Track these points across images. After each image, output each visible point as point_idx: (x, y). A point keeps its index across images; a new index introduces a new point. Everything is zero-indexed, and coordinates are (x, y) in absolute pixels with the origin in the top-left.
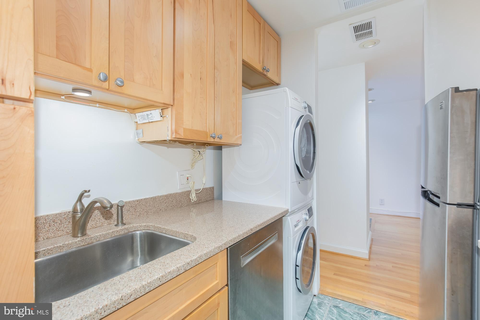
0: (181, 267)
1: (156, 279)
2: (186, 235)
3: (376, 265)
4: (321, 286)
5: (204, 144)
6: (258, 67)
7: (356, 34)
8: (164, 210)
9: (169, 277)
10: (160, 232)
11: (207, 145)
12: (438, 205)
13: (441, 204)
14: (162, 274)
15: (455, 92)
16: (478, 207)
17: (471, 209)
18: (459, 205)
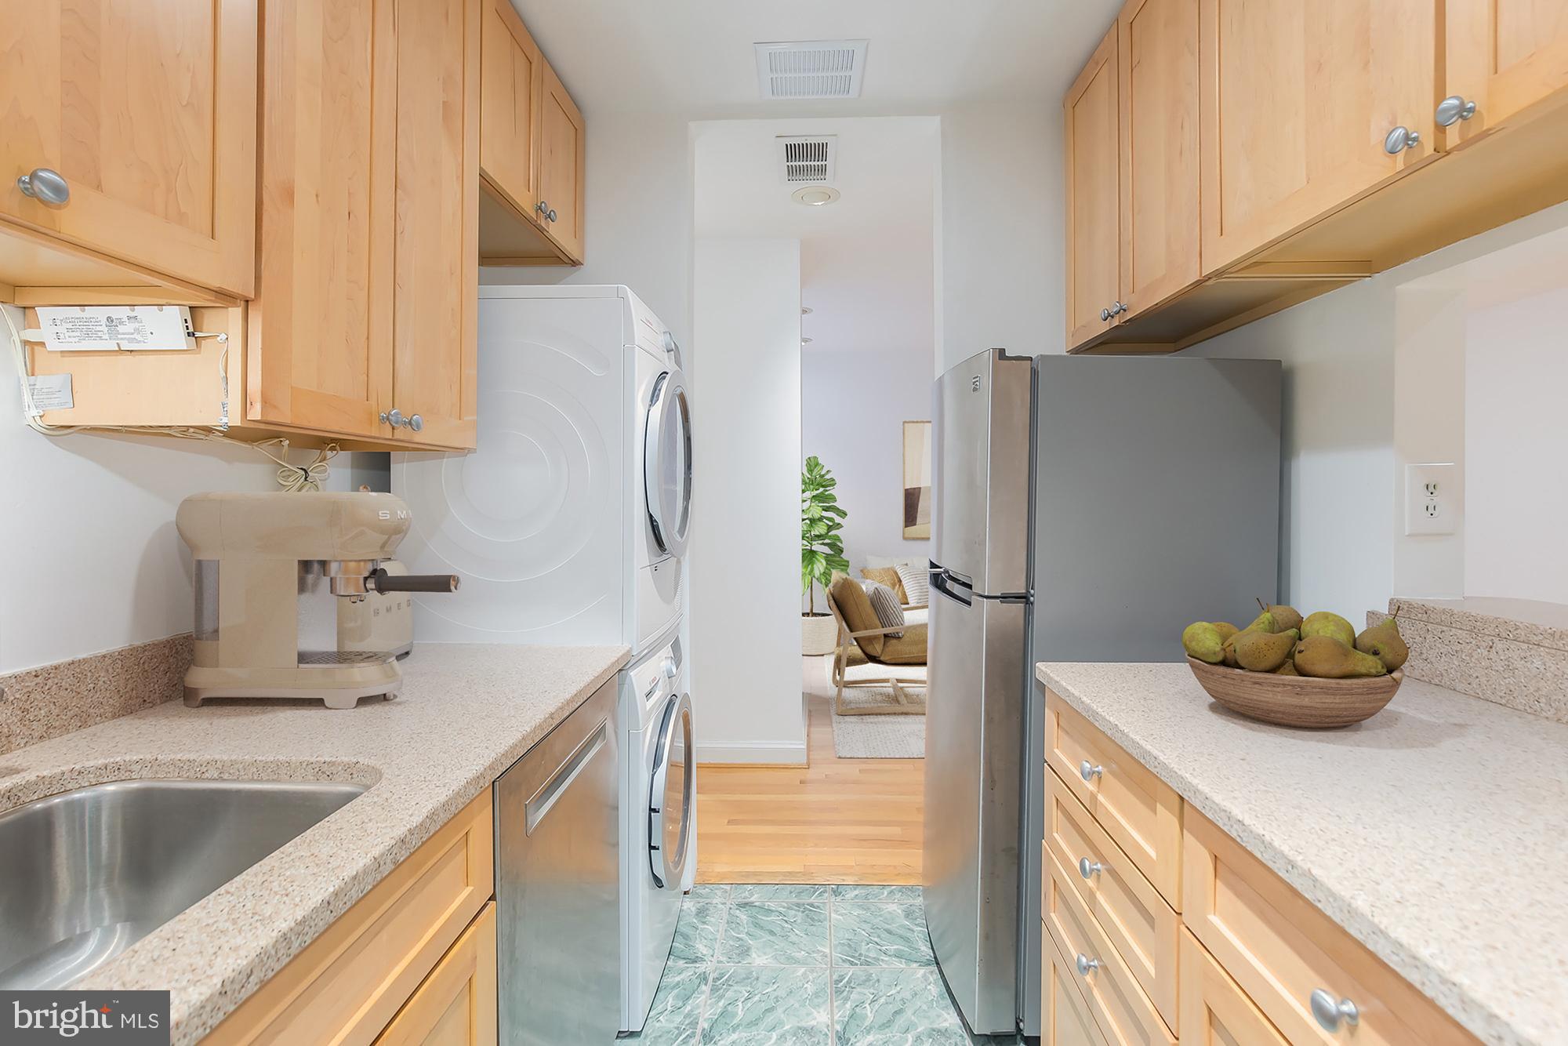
0: (385, 857)
1: (319, 905)
2: (325, 768)
3: (826, 775)
4: (699, 862)
5: (324, 443)
6: (525, 201)
7: (789, 164)
8: (158, 701)
9: (355, 894)
10: (189, 779)
11: (332, 449)
12: (969, 603)
13: (974, 599)
14: (334, 886)
15: (1000, 359)
16: (1032, 598)
17: (1023, 605)
18: (1004, 598)
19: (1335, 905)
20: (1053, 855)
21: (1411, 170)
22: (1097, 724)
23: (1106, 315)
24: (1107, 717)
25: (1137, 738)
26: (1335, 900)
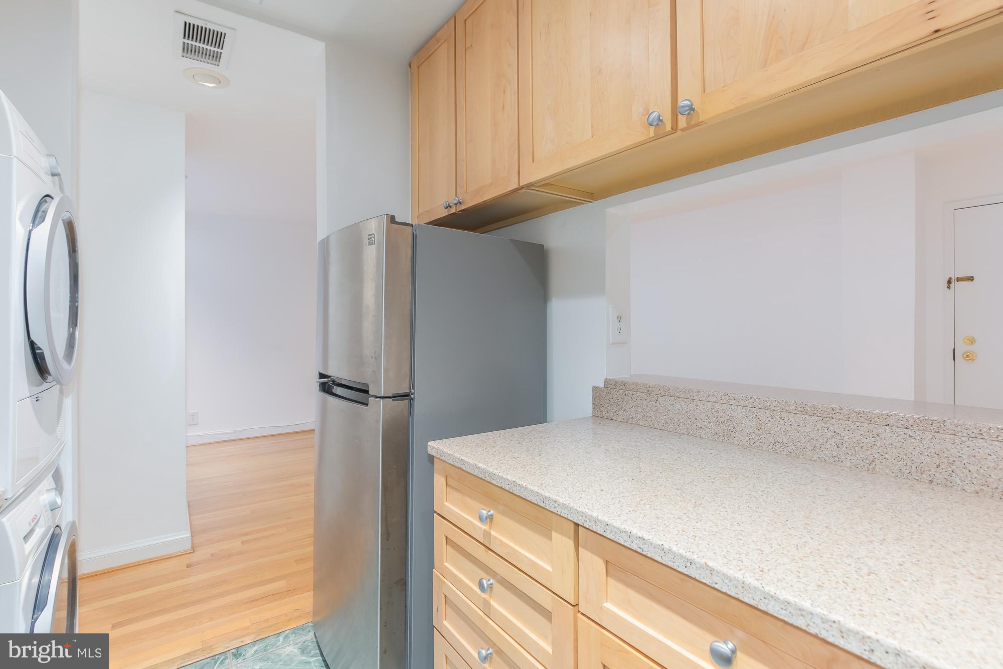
3: (212, 554)
7: (187, 41)
12: (367, 404)
13: (372, 400)
15: (391, 223)
16: (412, 396)
17: (408, 401)
18: (395, 397)
19: (731, 584)
20: (445, 580)
21: (657, 137)
22: (494, 482)
23: (447, 205)
24: (505, 476)
25: (536, 489)
26: (730, 581)
